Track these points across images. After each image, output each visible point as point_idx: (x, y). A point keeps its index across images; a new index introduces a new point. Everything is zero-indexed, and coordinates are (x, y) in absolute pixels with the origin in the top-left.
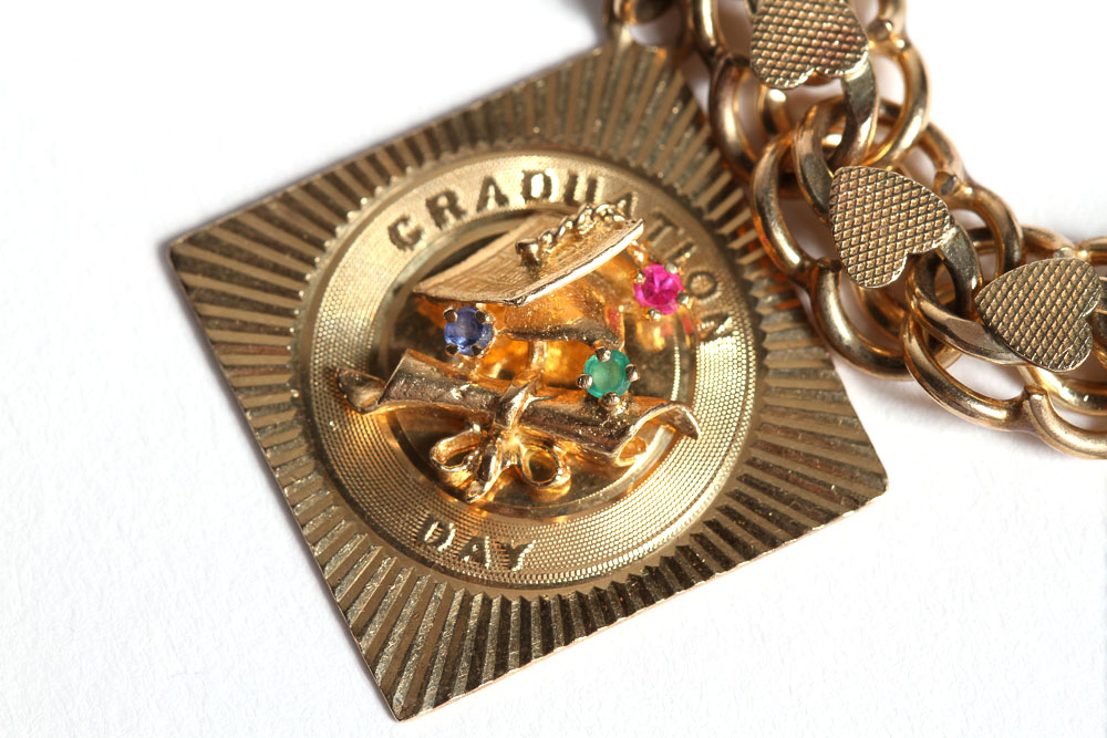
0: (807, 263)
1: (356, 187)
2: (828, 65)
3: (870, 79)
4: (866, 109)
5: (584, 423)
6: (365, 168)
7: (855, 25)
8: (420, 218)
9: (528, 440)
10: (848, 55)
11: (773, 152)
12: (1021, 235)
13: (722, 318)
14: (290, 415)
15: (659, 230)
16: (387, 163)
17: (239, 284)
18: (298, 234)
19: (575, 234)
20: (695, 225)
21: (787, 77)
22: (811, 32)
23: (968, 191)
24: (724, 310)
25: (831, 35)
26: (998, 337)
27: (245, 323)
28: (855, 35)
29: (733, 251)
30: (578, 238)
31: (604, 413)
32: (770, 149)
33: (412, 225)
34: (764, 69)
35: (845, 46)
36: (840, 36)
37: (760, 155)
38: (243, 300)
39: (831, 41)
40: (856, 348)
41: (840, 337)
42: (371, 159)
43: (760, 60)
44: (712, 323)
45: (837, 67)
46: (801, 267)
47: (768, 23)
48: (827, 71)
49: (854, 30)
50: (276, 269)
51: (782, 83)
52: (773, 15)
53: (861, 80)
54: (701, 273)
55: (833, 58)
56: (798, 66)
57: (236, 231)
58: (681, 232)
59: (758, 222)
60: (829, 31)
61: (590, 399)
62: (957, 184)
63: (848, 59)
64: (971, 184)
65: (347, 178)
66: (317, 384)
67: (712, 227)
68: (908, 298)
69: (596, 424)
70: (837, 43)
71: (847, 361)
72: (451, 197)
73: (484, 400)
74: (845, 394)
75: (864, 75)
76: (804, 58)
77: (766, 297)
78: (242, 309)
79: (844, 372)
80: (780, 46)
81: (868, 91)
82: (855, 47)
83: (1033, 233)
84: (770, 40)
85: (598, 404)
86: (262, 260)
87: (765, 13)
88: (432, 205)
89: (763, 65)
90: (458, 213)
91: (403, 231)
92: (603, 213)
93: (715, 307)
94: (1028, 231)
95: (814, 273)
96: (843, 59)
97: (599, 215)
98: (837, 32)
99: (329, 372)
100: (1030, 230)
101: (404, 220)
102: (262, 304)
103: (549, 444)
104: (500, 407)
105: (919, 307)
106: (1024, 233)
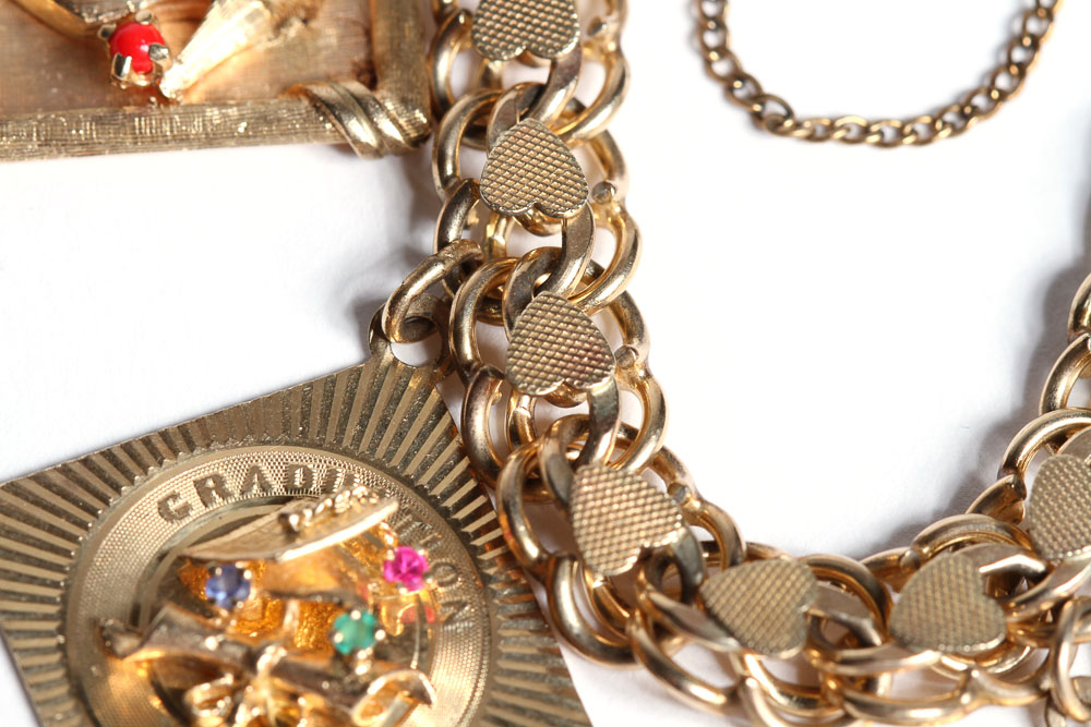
0: (545, 556)
1: (130, 465)
2: (578, 378)
3: (614, 396)
4: (609, 421)
5: (330, 679)
6: (140, 449)
7: (605, 345)
8: (190, 496)
9: (277, 693)
10: (597, 371)
11: (518, 458)
12: (744, 547)
13: (461, 605)
14: (55, 658)
15: (407, 524)
16: (161, 446)
17: (17, 540)
18: (75, 502)
19: (332, 512)
20: (441, 522)
21: (539, 385)
22: (563, 348)
23: (697, 505)
24: (464, 598)
25: (582, 352)
26: (720, 624)
27: (20, 575)
28: (604, 354)
29: (475, 547)
30: (335, 515)
31: (349, 669)
32: (514, 457)
33: (180, 503)
34: (519, 376)
35: (594, 362)
36: (590, 354)
37: (505, 462)
38: (18, 554)
39: (581, 357)
40: (584, 639)
41: (571, 626)
42: (146, 441)
43: (515, 368)
44: (452, 608)
45: (583, 381)
46: (539, 560)
47: (525, 337)
48: (576, 382)
49: (603, 350)
50: (52, 529)
51: (534, 390)
52: (529, 330)
53: (606, 395)
54: (446, 564)
55: (582, 372)
56: (551, 376)
57: (16, 494)
58: (429, 527)
59: (503, 521)
60: (579, 348)
61: (338, 656)
62: (688, 495)
63: (596, 374)
64: (700, 499)
65: (123, 457)
66: (82, 633)
67: (457, 526)
68: (637, 592)
69: (339, 680)
70: (586, 359)
71: (576, 650)
72: (219, 480)
73: (238, 652)
74: (571, 681)
75: (609, 390)
76: (556, 369)
77: (503, 591)
78: (17, 562)
79: (572, 661)
80: (535, 357)
81: (612, 405)
82: (603, 364)
83: (755, 547)
84: (526, 351)
85: (345, 661)
86: (39, 520)
87: (522, 328)
88: (200, 485)
89: (517, 372)
90: (225, 495)
91: (173, 506)
92: (360, 496)
93: (456, 595)
94: (750, 544)
95: (551, 566)
96: (591, 374)
97: (356, 496)
98: (587, 350)
99: (94, 623)
100: (752, 544)
101: (174, 496)
102: (37, 559)
103: (294, 697)
104: (251, 659)
105: (649, 599)
106: (748, 548)
